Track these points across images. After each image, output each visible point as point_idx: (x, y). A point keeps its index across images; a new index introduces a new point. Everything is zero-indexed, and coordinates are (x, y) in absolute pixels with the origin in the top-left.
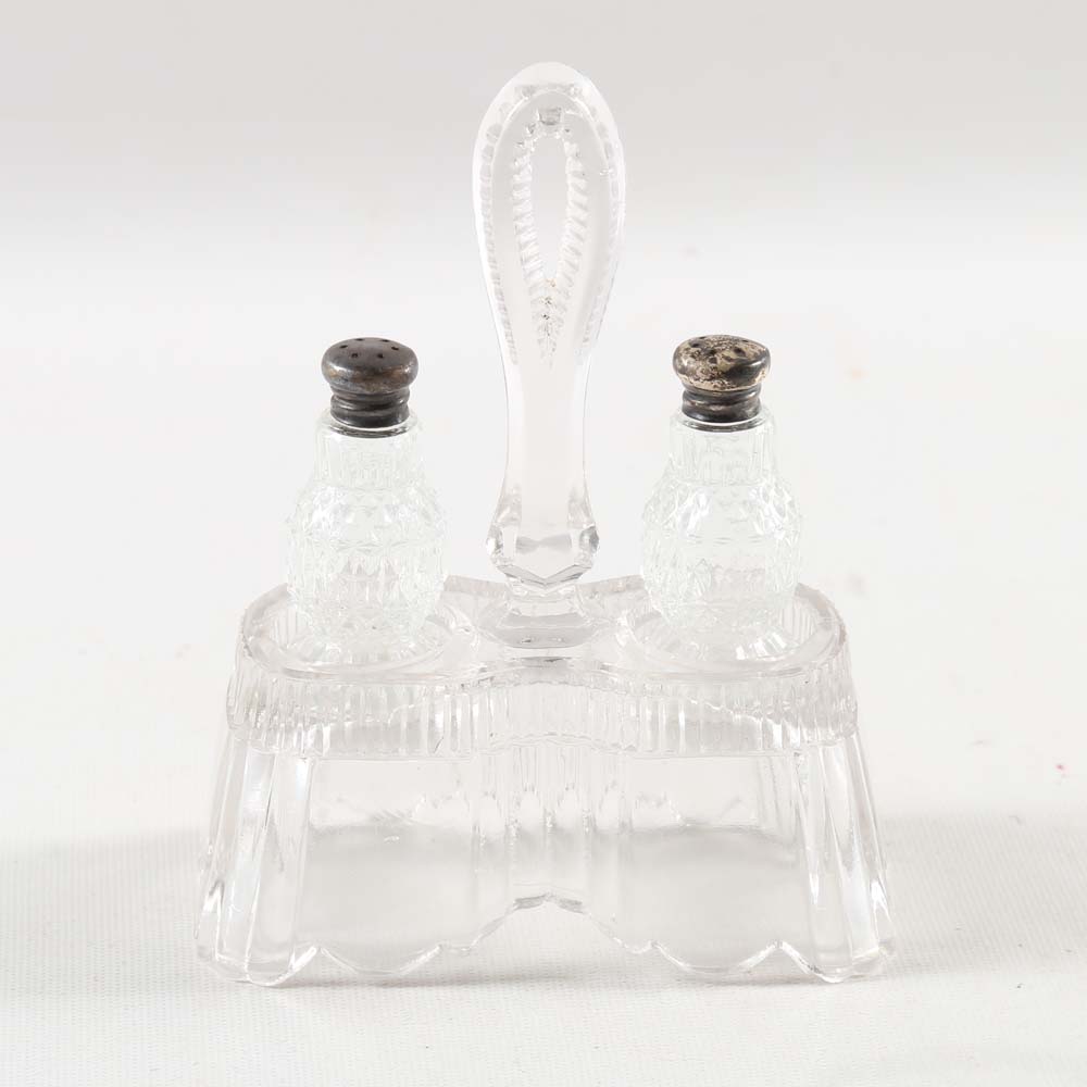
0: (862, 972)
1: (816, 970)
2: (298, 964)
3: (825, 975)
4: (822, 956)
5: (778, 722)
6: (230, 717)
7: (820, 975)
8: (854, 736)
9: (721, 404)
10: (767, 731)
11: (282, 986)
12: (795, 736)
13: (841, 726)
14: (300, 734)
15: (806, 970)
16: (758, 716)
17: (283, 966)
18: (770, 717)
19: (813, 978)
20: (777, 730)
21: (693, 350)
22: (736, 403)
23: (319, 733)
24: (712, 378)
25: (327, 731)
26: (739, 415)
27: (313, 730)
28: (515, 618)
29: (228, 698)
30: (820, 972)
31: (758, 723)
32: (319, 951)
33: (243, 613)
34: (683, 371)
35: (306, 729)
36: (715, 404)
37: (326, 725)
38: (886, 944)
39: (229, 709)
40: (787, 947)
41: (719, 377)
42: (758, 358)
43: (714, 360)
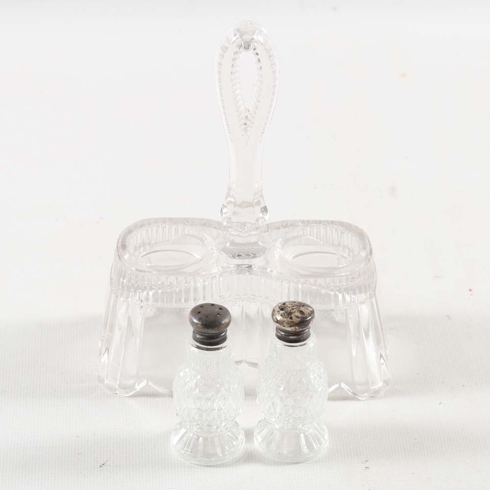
0: (374, 395)
1: (355, 394)
2: (138, 388)
3: (359, 396)
4: (358, 387)
5: (340, 293)
6: (111, 283)
7: (357, 397)
8: (374, 299)
9: (294, 336)
10: (336, 296)
11: (132, 396)
12: (348, 298)
13: (368, 293)
14: (140, 293)
15: (351, 394)
16: (332, 290)
17: (132, 387)
18: (337, 290)
19: (354, 397)
20: (340, 296)
21: (282, 312)
22: (300, 335)
23: (148, 294)
24: (291, 326)
25: (151, 293)
26: (302, 339)
27: (145, 293)
28: (233, 243)
29: (111, 273)
30: (357, 395)
31: (332, 293)
32: (147, 383)
33: (118, 237)
34: (277, 322)
35: (142, 292)
36: (292, 336)
37: (151, 291)
38: (386, 382)
39: (111, 279)
40: (343, 385)
41: (294, 326)
42: (310, 315)
43: (291, 318)
